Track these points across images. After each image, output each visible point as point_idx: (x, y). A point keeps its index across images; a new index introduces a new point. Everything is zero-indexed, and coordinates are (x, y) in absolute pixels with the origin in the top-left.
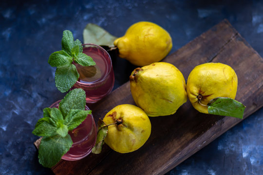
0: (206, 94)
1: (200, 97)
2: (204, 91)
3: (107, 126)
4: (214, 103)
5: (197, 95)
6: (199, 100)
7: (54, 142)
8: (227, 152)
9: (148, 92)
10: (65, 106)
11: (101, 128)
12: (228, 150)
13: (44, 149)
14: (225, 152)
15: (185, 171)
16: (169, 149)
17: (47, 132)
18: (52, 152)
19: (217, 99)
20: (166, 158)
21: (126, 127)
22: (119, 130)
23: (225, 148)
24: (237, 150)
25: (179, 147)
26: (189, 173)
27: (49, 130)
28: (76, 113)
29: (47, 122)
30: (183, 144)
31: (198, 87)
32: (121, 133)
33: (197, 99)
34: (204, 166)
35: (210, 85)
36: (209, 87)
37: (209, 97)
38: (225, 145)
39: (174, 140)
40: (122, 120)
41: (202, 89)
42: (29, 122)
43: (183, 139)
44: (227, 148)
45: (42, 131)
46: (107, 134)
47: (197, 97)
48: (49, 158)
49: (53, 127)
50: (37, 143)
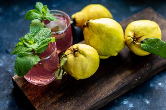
0: (139, 36)
1: (135, 38)
2: (137, 34)
3: (67, 55)
4: (146, 42)
5: (133, 37)
6: (134, 40)
7: (27, 58)
8: (157, 88)
9: (97, 33)
10: (36, 37)
11: (63, 57)
12: (157, 87)
13: (19, 62)
14: (155, 88)
15: (126, 100)
16: (113, 81)
17: (22, 51)
18: (25, 64)
19: (147, 39)
20: (111, 86)
21: (81, 54)
22: (75, 56)
23: (155, 86)
24: (164, 87)
25: (121, 79)
26: (129, 101)
27: (23, 50)
28: (44, 40)
29: (22, 45)
30: (124, 77)
31: (133, 32)
32: (77, 58)
33: (132, 40)
34: (140, 97)
35: (142, 30)
36: (141, 31)
37: (141, 38)
38: (155, 84)
39: (117, 75)
40: (78, 49)
41: (136, 33)
42: (10, 71)
43: (123, 74)
44: (157, 85)
45: (18, 51)
46: (67, 60)
47: (133, 38)
48: (22, 69)
49: (26, 48)
50: (14, 77)
